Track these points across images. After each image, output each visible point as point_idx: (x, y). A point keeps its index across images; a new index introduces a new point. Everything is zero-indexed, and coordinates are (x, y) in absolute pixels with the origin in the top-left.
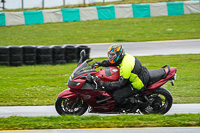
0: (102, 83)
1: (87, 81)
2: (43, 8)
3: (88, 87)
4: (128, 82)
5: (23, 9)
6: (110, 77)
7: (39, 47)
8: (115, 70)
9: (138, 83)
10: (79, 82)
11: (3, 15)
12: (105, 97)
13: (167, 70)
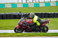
0: (28, 24)
1: (24, 23)
2: (50, 2)
3: (24, 25)
4: (36, 24)
5: (44, 2)
6: (30, 22)
7: (49, 13)
8: (32, 20)
9: (39, 24)
10: (21, 23)
11: (39, 4)
12: (29, 28)
13: (47, 20)
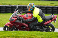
0: (24, 20)
10: (14, 19)
13: (53, 16)
